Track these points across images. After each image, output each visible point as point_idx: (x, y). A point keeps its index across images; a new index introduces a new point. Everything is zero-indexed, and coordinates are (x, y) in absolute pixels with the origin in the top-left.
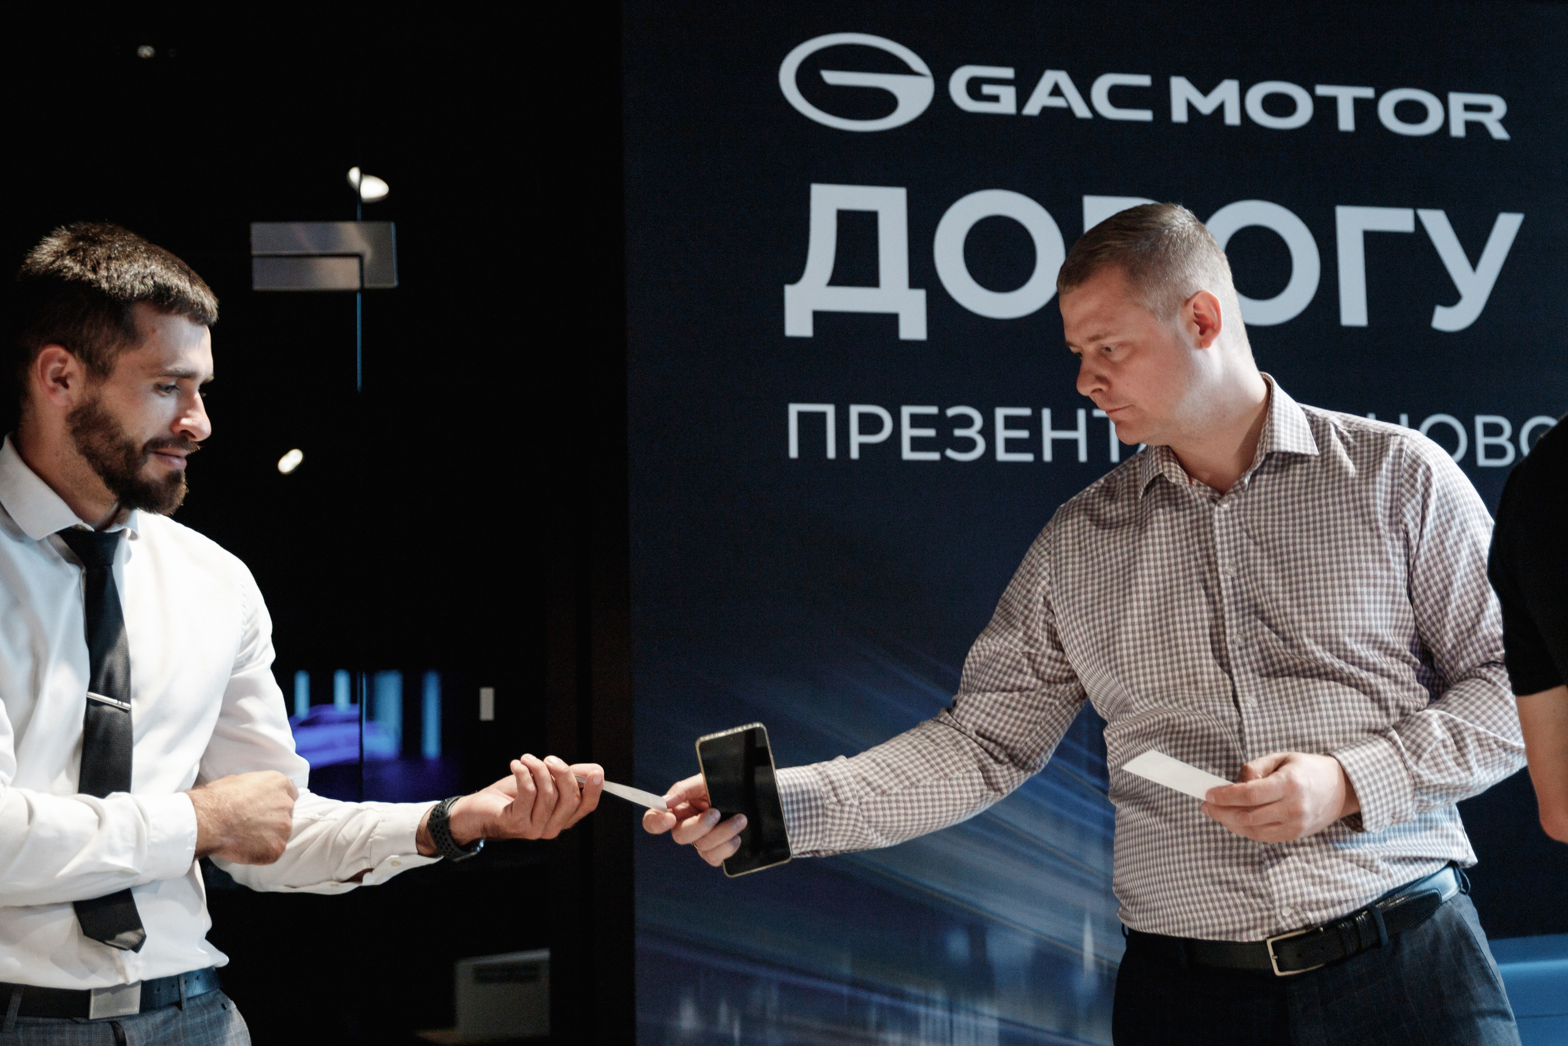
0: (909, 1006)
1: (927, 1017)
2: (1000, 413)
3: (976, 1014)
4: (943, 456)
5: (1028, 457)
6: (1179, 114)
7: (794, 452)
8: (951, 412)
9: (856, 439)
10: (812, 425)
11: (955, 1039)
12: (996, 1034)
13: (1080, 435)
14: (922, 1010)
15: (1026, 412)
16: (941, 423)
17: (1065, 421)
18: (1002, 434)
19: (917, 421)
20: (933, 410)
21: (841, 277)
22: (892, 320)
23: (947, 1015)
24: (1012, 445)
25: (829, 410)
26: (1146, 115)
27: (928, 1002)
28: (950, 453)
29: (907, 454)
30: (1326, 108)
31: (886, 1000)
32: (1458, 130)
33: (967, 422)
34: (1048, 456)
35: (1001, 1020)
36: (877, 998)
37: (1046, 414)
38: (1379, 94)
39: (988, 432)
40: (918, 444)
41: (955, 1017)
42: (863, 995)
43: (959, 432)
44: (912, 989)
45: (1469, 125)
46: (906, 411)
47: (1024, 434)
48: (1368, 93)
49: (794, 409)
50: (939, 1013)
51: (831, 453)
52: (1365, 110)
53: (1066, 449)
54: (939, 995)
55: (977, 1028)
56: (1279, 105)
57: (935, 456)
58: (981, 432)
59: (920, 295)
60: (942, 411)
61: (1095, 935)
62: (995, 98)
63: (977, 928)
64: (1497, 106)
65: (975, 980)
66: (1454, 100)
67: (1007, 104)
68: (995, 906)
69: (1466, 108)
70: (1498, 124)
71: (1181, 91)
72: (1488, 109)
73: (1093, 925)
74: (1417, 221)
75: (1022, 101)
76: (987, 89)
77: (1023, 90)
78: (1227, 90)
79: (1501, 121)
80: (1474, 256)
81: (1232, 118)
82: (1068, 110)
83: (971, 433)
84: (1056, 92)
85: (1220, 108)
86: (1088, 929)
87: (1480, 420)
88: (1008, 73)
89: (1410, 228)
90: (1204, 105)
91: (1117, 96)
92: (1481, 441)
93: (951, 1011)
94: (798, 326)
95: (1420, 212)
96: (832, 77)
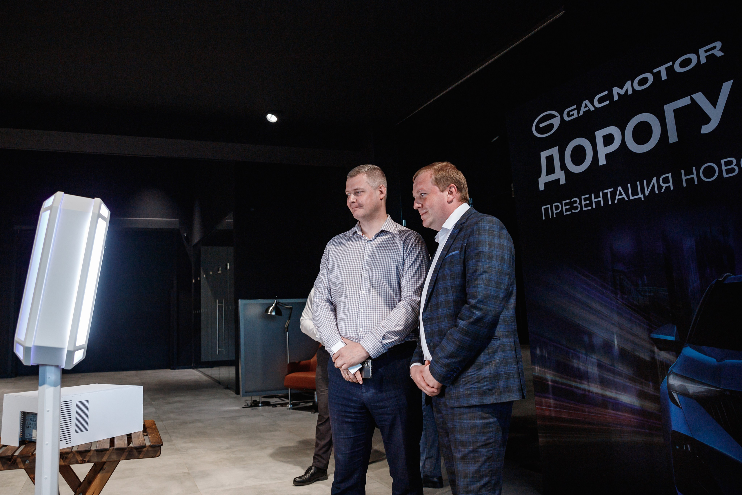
0: (577, 353)
2: (583, 198)
4: (572, 212)
5: (590, 208)
6: (616, 98)
7: (544, 219)
8: (572, 200)
9: (555, 212)
10: (546, 211)
11: (587, 363)
13: (601, 199)
14: (580, 355)
15: (588, 196)
16: (571, 204)
17: (597, 196)
18: (583, 203)
19: (566, 204)
20: (569, 201)
21: (548, 173)
22: (558, 180)
24: (586, 206)
25: (549, 206)
26: (608, 102)
27: (581, 353)
28: (573, 211)
29: (565, 213)
30: (657, 76)
31: (573, 351)
32: (703, 61)
33: (575, 202)
34: (594, 206)
35: (597, 360)
36: (571, 351)
37: (593, 195)
38: (674, 63)
39: (580, 204)
40: (567, 210)
42: (568, 350)
43: (574, 205)
44: (578, 350)
45: (707, 57)
46: (564, 202)
47: (588, 202)
48: (669, 65)
49: (543, 208)
50: (584, 356)
51: (551, 217)
52: (670, 70)
53: (598, 203)
54: (583, 352)
55: (592, 361)
56: (643, 81)
57: (570, 212)
58: (578, 204)
59: (563, 172)
61: (617, 338)
62: (573, 115)
63: (590, 335)
64: (718, 44)
65: (591, 348)
66: (701, 51)
67: (576, 116)
68: (594, 329)
69: (706, 51)
70: (719, 51)
71: (616, 90)
72: (715, 48)
73: (617, 336)
74: (692, 99)
75: (578, 113)
76: (571, 113)
77: (578, 109)
78: (628, 85)
79: (720, 50)
80: (714, 103)
81: (630, 92)
82: (589, 110)
83: (577, 204)
84: (586, 106)
85: (627, 90)
86: (615, 336)
87: (723, 161)
88: (575, 107)
89: (689, 102)
90: (622, 92)
91: (600, 101)
92: (724, 168)
93: (586, 356)
94: (542, 187)
95: (692, 96)
96: (541, 125)
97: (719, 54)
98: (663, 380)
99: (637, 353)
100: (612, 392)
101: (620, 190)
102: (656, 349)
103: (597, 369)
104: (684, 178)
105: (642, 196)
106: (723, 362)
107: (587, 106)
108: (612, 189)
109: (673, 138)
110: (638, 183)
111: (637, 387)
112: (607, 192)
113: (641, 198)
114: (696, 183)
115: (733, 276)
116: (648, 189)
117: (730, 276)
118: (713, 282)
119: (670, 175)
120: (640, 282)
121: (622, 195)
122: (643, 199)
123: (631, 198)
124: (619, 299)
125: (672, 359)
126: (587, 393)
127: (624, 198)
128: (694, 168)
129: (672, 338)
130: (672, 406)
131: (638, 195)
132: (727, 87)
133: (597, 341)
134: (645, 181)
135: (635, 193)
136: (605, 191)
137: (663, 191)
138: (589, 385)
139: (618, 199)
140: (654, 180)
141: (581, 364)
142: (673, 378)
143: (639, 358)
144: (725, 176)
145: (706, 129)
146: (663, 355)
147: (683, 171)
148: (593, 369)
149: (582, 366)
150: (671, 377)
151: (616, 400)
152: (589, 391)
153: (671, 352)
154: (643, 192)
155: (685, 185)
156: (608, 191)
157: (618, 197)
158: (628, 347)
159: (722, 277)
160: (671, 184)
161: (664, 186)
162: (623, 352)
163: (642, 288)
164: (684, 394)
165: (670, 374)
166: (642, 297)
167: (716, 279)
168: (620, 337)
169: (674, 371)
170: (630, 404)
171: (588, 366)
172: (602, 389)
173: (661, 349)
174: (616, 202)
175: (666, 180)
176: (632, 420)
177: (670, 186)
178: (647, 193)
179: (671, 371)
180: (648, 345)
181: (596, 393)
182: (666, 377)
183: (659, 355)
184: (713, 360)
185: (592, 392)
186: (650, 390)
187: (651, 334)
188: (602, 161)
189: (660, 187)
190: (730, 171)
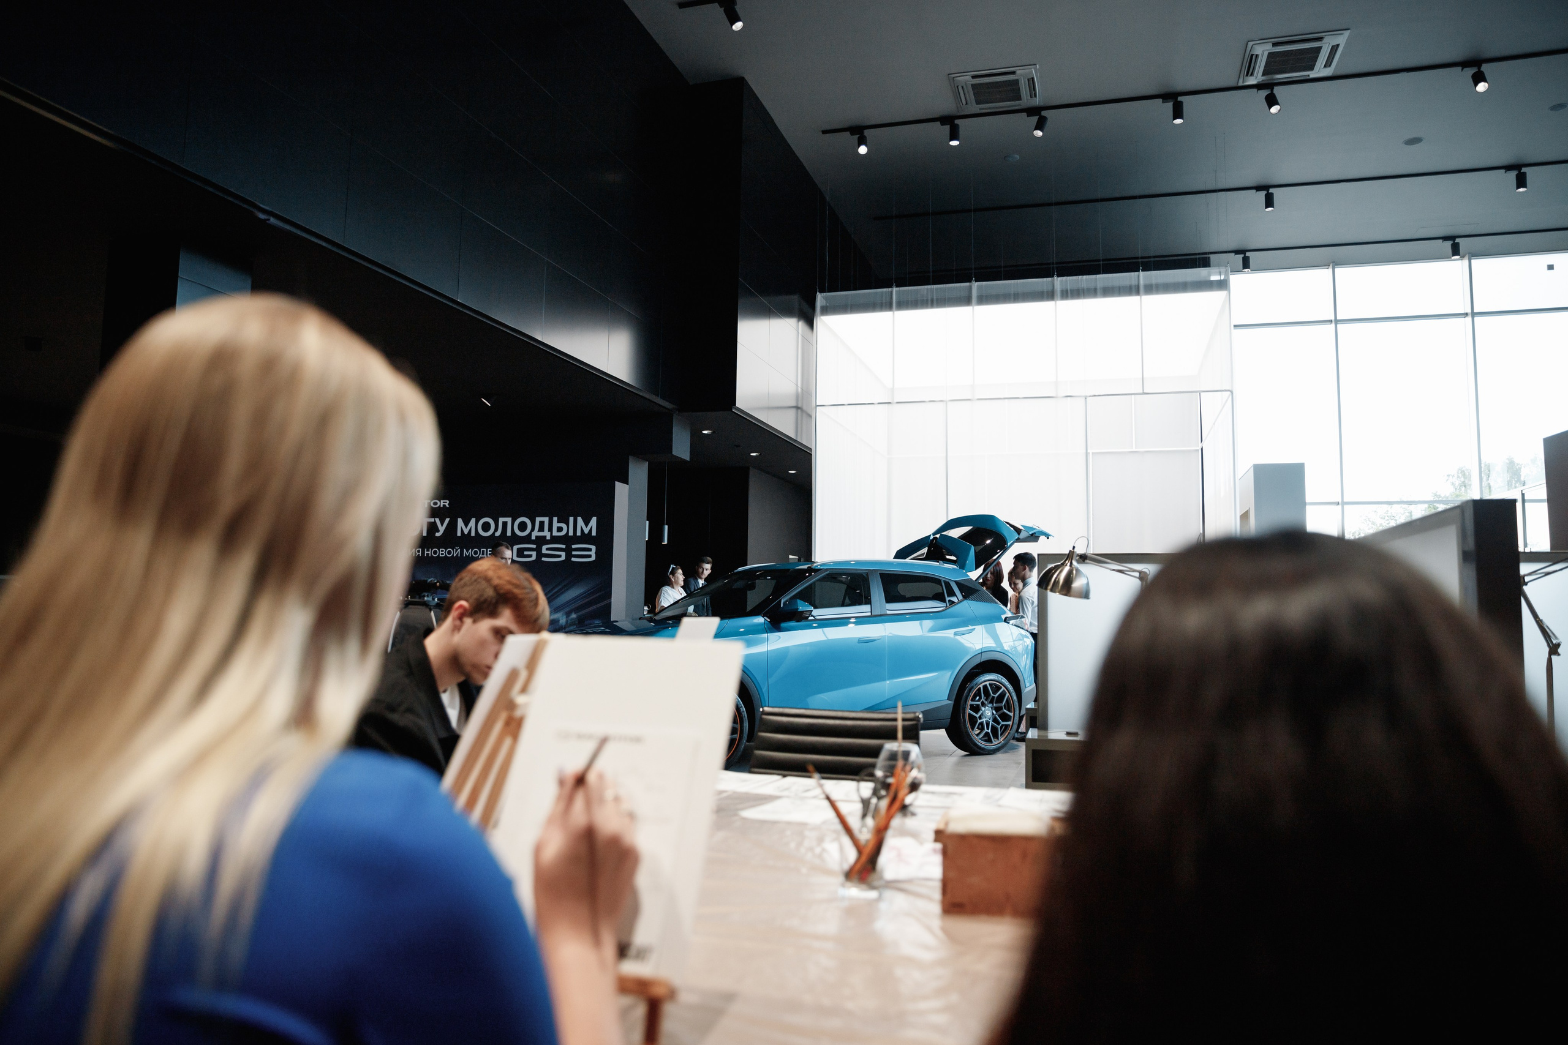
45: (443, 505)
64: (448, 502)
66: (442, 501)
80: (442, 525)
87: (441, 549)
89: (433, 521)
95: (435, 519)
97: (447, 506)
104: (426, 552)
114: (429, 555)
128: (430, 549)
132: (447, 520)
145: (438, 534)
147: (426, 549)
155: (425, 555)
160: (420, 553)
175: (419, 551)
190: (442, 554)
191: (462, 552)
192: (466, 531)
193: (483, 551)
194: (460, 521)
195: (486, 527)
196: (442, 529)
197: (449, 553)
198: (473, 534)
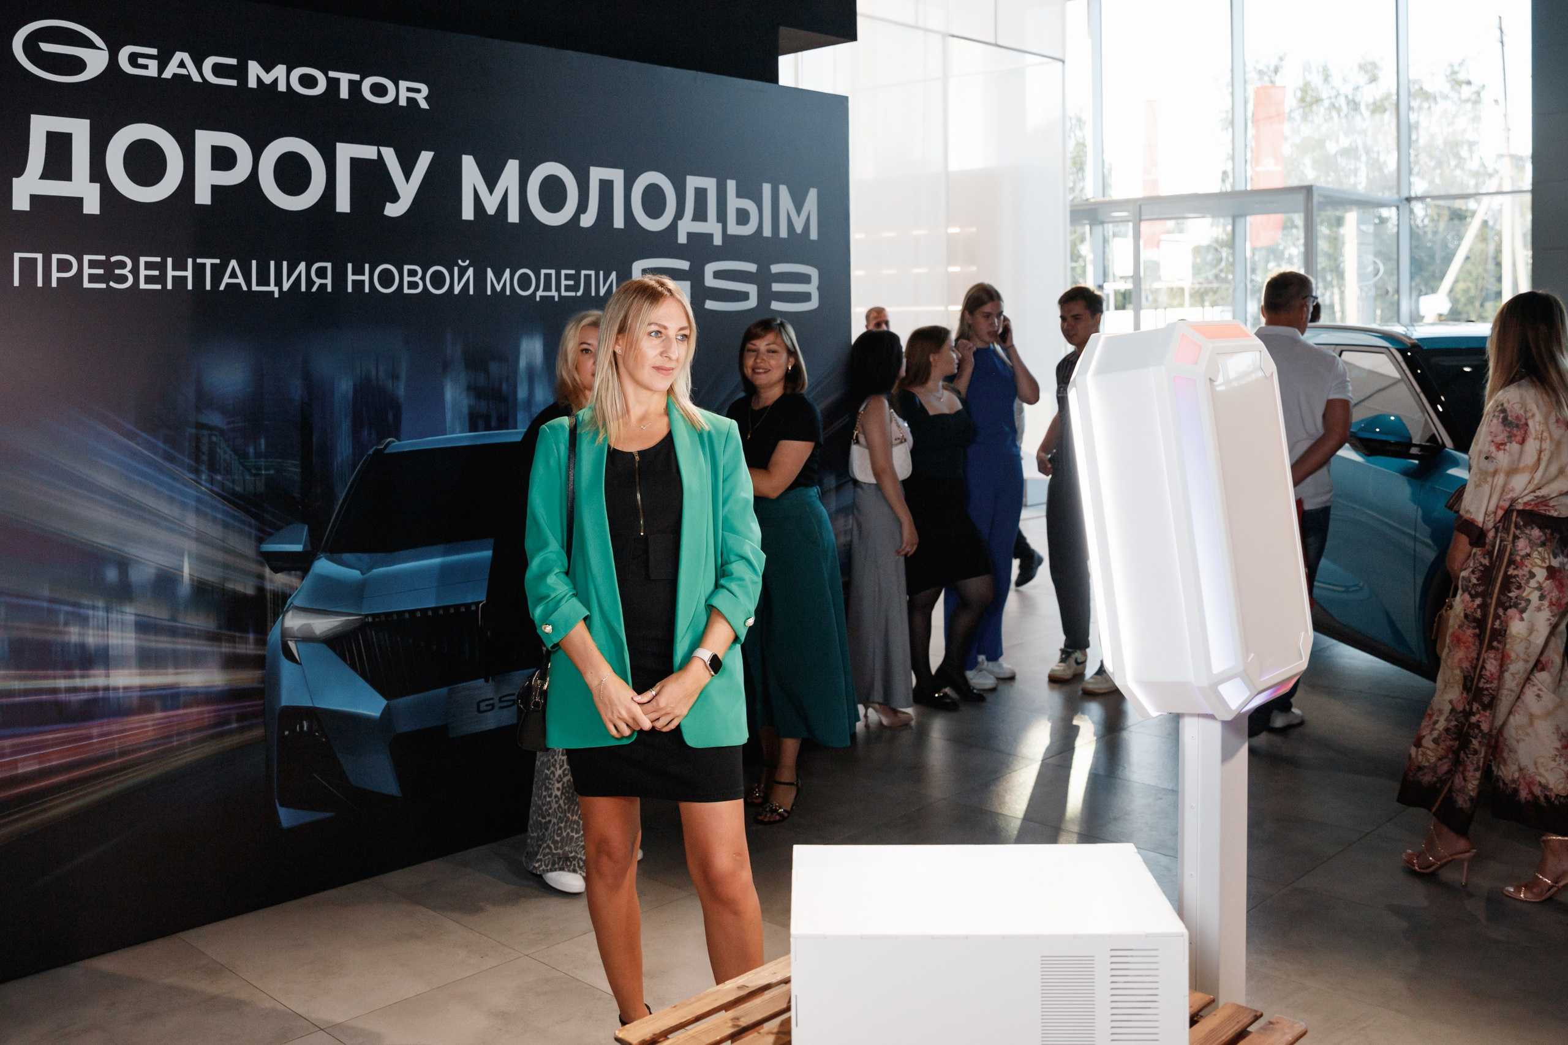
0: (82, 611)
1: (94, 615)
2: (143, 260)
3: (122, 612)
4: (108, 285)
5: (159, 287)
6: (252, 83)
7: (16, 282)
8: (113, 259)
9: (55, 275)
10: (28, 266)
11: (110, 626)
12: (133, 623)
13: (189, 274)
14: (91, 612)
15: (158, 259)
16: (107, 266)
17: (180, 265)
18: (143, 273)
19: (93, 264)
20: (103, 258)
21: (48, 174)
22: (80, 200)
23: (105, 615)
24: (149, 280)
25: (39, 257)
26: (233, 83)
27: (94, 608)
28: (112, 284)
29: (86, 284)
30: (333, 84)
31: (70, 609)
32: (403, 102)
33: (122, 265)
34: (169, 286)
35: (136, 615)
36: (64, 608)
37: (170, 260)
38: (362, 79)
39: (135, 271)
40: (93, 278)
41: (110, 615)
42: (56, 607)
43: (117, 271)
44: (85, 602)
45: (408, 99)
46: (86, 258)
47: (156, 273)
48: (357, 77)
49: (17, 256)
50: (101, 614)
51: (40, 284)
52: (355, 87)
53: (180, 281)
54: (101, 604)
55: (122, 619)
56: (308, 81)
57: (103, 286)
58: (131, 271)
59: (97, 186)
60: (108, 259)
61: (190, 563)
62: (146, 67)
63: (123, 564)
64: (425, 89)
65: (123, 592)
66: (403, 84)
67: (152, 71)
68: (133, 550)
69: (409, 90)
70: (424, 100)
71: (254, 69)
72: (418, 91)
73: (189, 558)
74: (379, 153)
75: (161, 69)
76: (141, 61)
77: (163, 63)
78: (280, 70)
79: (425, 98)
80: (408, 174)
81: (282, 87)
82: (189, 76)
83: (125, 272)
84: (182, 65)
85: (276, 81)
86: (186, 560)
87: (406, 268)
88: (154, 51)
89: (375, 157)
90: (268, 79)
91: (218, 70)
92: (406, 279)
93: (107, 612)
94: (21, 202)
95: (381, 148)
96: (46, 47)
97: (424, 105)
98: (274, 623)
99: (230, 586)
100: (167, 674)
101: (233, 268)
102: (267, 571)
103: (133, 635)
104: (351, 277)
105: (276, 290)
106: (369, 574)
107: (181, 63)
108: (217, 261)
109: (343, 205)
110: (272, 263)
111: (223, 650)
112: (204, 264)
113: (273, 292)
114: (367, 290)
115: (397, 443)
116: (288, 279)
117: (394, 442)
118: (371, 452)
119: (329, 265)
120: (251, 450)
121: (237, 277)
122: (276, 295)
123: (255, 288)
124: (203, 483)
125: (295, 585)
126: (101, 694)
127: (239, 284)
128: (367, 266)
129: (298, 548)
130: (286, 665)
131: (269, 285)
132: (426, 158)
133: (141, 575)
134: (285, 264)
135: (263, 280)
136: (199, 261)
137: (314, 289)
138: (108, 676)
139: (228, 284)
140: (302, 266)
141: (91, 632)
142: (293, 616)
143: (234, 592)
144: (406, 291)
145: (393, 210)
146: (278, 580)
147: (350, 266)
148: (122, 638)
149: (94, 636)
150: (290, 614)
151: (177, 688)
152: (107, 689)
153: (293, 572)
154: (279, 283)
155: (350, 290)
156: (208, 262)
157: (226, 280)
158: (211, 575)
159: (383, 444)
160: (328, 281)
161: (318, 281)
162: (201, 589)
163: (254, 460)
164: (308, 639)
165: (287, 611)
166: (254, 478)
167: (375, 447)
168: (199, 558)
169: (296, 603)
170: (206, 687)
171: (110, 633)
172: (141, 675)
173: (276, 570)
174: (222, 288)
175: (321, 273)
176: (206, 715)
177: (326, 285)
178: (286, 286)
179: (290, 605)
180: (254, 567)
181: (126, 689)
182: (281, 617)
183: (271, 581)
184: (355, 574)
185: (116, 689)
186: (248, 647)
187: (262, 546)
188: (203, 196)
189: (310, 283)
190: (413, 285)
191: (480, 278)
192: (491, 206)
193: (548, 277)
194: (469, 163)
195: (553, 194)
196: (407, 190)
197: (438, 281)
198: (513, 216)
